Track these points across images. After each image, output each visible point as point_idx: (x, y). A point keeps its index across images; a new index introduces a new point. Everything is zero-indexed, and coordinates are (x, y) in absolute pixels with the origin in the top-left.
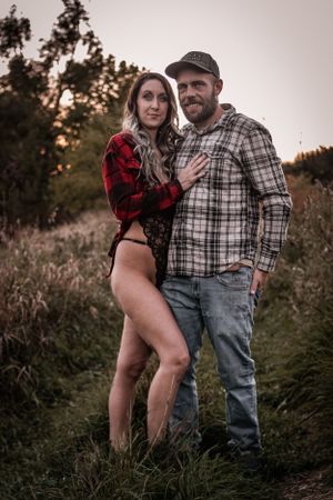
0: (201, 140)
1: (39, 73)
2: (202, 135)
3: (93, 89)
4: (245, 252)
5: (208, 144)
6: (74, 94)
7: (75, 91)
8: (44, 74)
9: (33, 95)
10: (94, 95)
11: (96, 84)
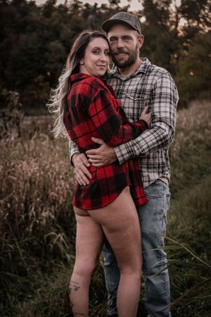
0: (124, 85)
1: (163, 8)
2: (125, 81)
3: (200, 16)
4: (163, 172)
5: (131, 88)
6: (188, 20)
7: (188, 18)
8: (166, 8)
9: (159, 23)
10: (202, 20)
11: (203, 12)
